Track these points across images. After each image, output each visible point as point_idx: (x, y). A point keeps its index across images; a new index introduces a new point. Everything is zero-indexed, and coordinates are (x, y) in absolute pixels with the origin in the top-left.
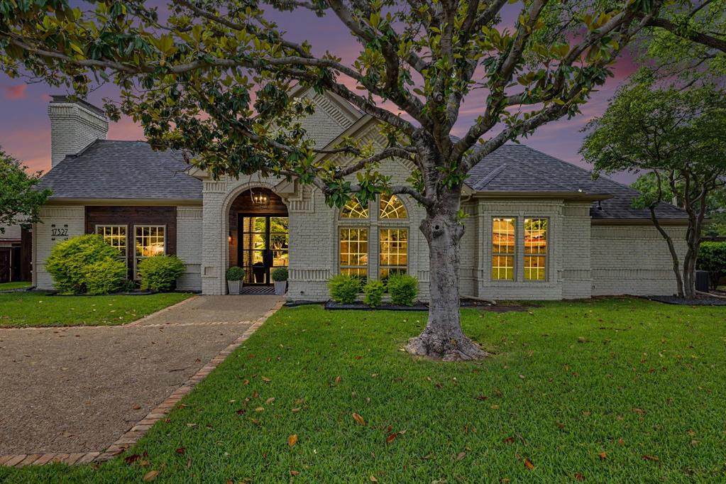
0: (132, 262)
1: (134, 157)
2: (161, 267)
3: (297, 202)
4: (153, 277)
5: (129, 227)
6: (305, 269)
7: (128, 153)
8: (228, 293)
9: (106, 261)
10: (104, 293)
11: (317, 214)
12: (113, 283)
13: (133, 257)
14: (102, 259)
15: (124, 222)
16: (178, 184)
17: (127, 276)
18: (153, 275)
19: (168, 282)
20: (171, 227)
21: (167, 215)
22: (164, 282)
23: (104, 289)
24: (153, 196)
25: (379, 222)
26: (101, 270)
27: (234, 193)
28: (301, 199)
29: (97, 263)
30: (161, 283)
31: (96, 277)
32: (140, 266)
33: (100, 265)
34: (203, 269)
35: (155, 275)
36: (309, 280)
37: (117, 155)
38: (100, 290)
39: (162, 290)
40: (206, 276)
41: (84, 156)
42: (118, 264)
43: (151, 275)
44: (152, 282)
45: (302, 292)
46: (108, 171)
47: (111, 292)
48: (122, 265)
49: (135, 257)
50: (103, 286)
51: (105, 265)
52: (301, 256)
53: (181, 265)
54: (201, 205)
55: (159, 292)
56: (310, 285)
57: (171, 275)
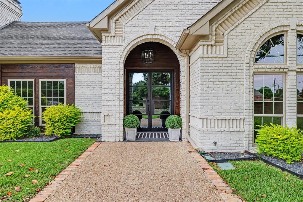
0: (38, 110)
1: (40, 30)
2: (63, 115)
3: (208, 45)
4: (56, 124)
5: (35, 81)
6: (218, 117)
7: (36, 28)
8: (125, 139)
9: (14, 110)
10: (11, 139)
11: (230, 59)
12: (20, 129)
13: (39, 106)
14: (10, 108)
15: (31, 77)
16: (75, 46)
17: (34, 123)
18: (56, 122)
19: (69, 128)
20: (70, 81)
21: (67, 71)
22: (65, 129)
23: (12, 135)
24: (55, 55)
25: (298, 67)
26: (9, 118)
27: (131, 45)
28: (213, 43)
29: (6, 111)
30: (64, 129)
31: (5, 125)
32: (44, 114)
33: (8, 113)
34: (102, 116)
35: (58, 122)
36: (222, 129)
37: (27, 29)
38: (8, 137)
39: (63, 136)
40: (105, 123)
41: (4, 30)
42: (24, 112)
43: (54, 122)
44: (55, 128)
45: (216, 143)
46: (20, 38)
47: (18, 138)
48: (29, 113)
49: (40, 106)
50: (11, 132)
51: (13, 113)
52: (214, 104)
53: (80, 113)
54: (100, 62)
55: (61, 138)
56: (222, 135)
57: (71, 122)
